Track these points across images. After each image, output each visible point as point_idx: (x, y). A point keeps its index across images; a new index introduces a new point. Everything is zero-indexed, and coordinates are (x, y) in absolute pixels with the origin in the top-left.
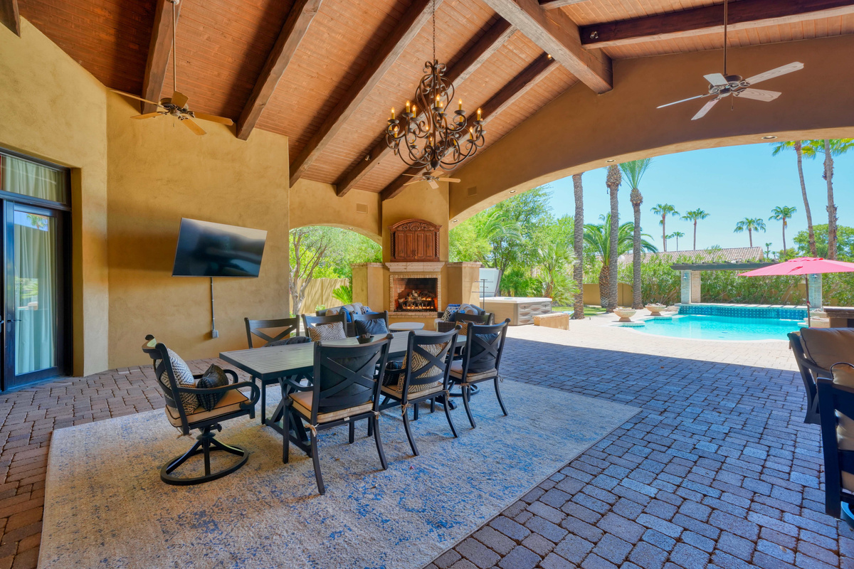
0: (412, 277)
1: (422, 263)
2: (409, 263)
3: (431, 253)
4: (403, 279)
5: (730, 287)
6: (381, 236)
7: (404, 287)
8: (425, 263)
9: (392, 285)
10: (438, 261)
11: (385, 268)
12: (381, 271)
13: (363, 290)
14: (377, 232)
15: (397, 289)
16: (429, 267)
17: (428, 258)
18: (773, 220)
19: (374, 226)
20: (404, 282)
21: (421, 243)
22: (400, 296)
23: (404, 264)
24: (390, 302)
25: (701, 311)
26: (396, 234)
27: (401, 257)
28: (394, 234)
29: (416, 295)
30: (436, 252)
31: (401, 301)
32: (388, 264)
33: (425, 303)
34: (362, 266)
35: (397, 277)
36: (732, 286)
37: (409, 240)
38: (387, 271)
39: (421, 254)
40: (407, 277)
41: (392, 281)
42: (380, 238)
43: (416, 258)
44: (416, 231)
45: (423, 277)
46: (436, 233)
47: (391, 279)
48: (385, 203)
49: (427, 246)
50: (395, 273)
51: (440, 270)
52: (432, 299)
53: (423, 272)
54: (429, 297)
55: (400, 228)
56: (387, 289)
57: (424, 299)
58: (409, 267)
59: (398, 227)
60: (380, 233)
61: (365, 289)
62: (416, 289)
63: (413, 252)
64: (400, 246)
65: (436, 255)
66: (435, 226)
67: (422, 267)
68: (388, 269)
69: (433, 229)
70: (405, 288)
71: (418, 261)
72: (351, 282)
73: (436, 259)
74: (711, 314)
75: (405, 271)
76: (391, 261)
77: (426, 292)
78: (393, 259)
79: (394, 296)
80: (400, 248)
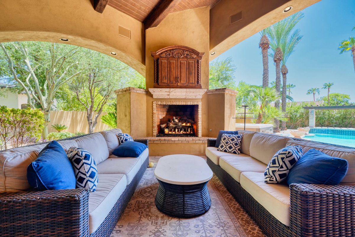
0: (174, 104)
1: (184, 90)
2: (172, 89)
3: (193, 80)
4: (164, 106)
5: (332, 119)
6: (145, 64)
7: (165, 113)
8: (188, 90)
9: (155, 111)
10: (200, 87)
11: (148, 94)
12: (145, 98)
13: (126, 116)
14: (141, 59)
15: (160, 115)
16: (192, 94)
17: (190, 85)
18: (324, 89)
19: (137, 53)
20: (165, 110)
21: (184, 70)
22: (162, 122)
23: (167, 90)
24: (153, 127)
25: (322, 132)
26: (159, 61)
27: (164, 83)
28: (157, 60)
29: (177, 121)
30: (198, 79)
31: (163, 126)
32: (151, 90)
33: (185, 128)
34: (125, 91)
35: (159, 103)
36: (333, 118)
37: (172, 67)
38: (150, 98)
39: (183, 81)
40: (169, 104)
41: (155, 107)
42: (144, 67)
43: (179, 84)
44: (179, 58)
45: (184, 104)
46: (198, 61)
47: (154, 105)
48: (149, 31)
49: (190, 73)
50: (158, 99)
51: (201, 97)
52: (192, 124)
53: (185, 99)
54: (189, 122)
55: (164, 55)
56: (150, 115)
57: (184, 124)
58: (172, 94)
59: (162, 53)
60: (144, 62)
61: (128, 114)
62: (176, 115)
63: (176, 78)
64: (163, 73)
65: (198, 82)
66: (197, 53)
67: (185, 94)
68: (151, 96)
69: (195, 56)
70: (166, 115)
71: (181, 87)
72: (116, 109)
73: (197, 85)
74: (328, 133)
75: (168, 97)
76: (155, 87)
77: (185, 118)
78: (157, 86)
79: (157, 122)
80: (163, 75)
